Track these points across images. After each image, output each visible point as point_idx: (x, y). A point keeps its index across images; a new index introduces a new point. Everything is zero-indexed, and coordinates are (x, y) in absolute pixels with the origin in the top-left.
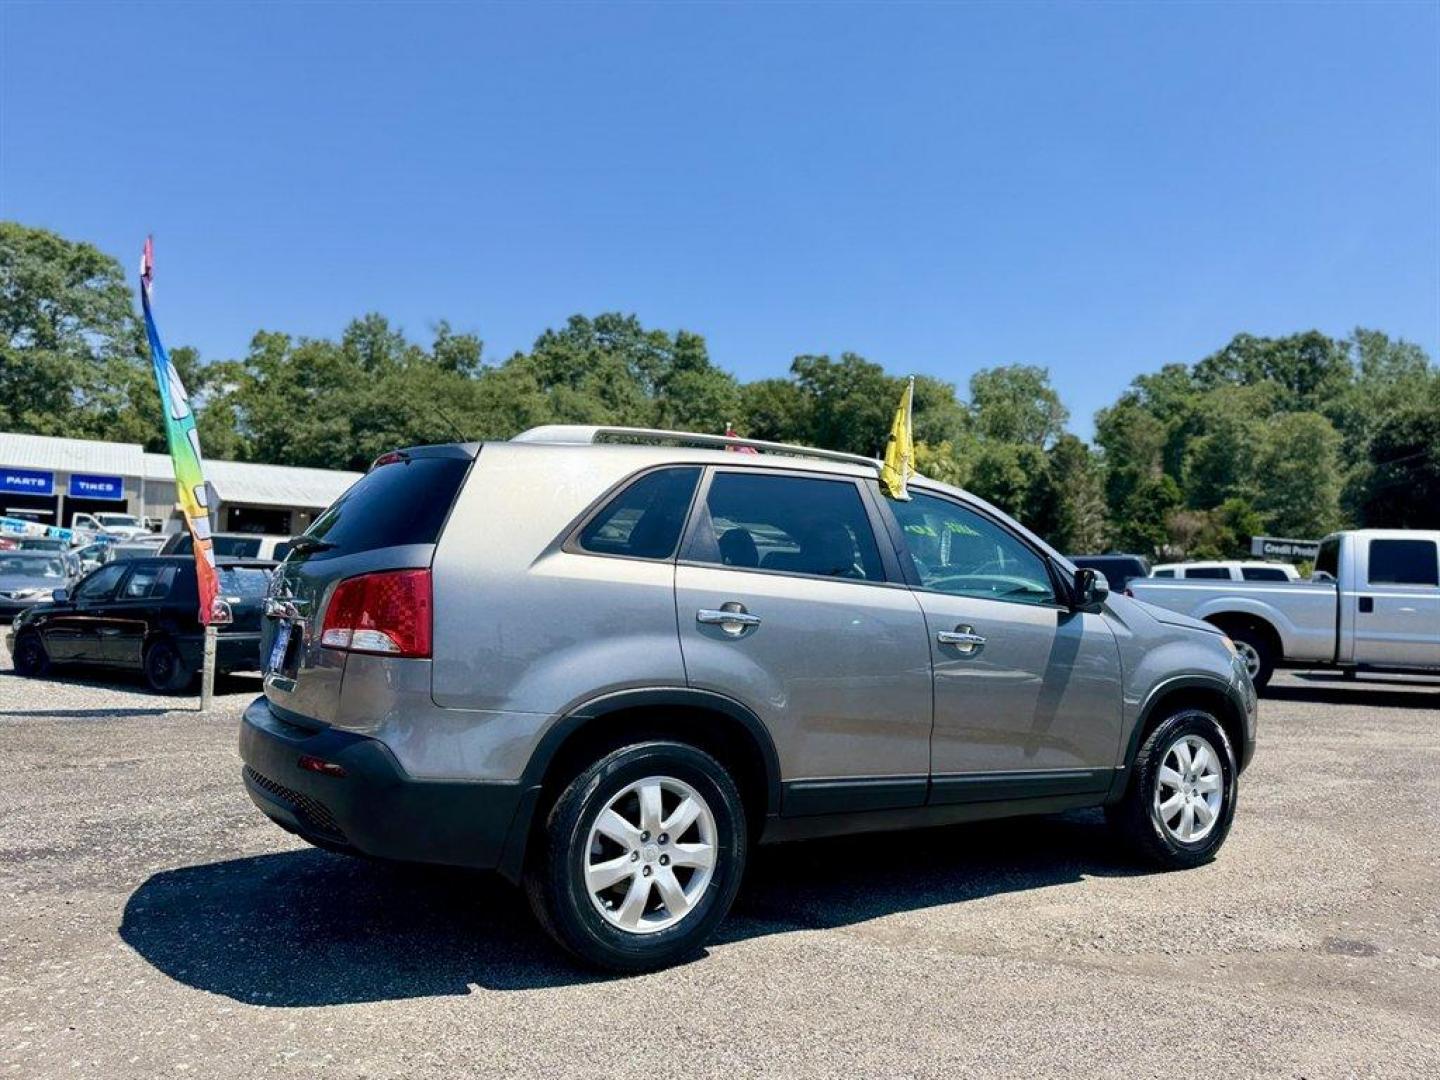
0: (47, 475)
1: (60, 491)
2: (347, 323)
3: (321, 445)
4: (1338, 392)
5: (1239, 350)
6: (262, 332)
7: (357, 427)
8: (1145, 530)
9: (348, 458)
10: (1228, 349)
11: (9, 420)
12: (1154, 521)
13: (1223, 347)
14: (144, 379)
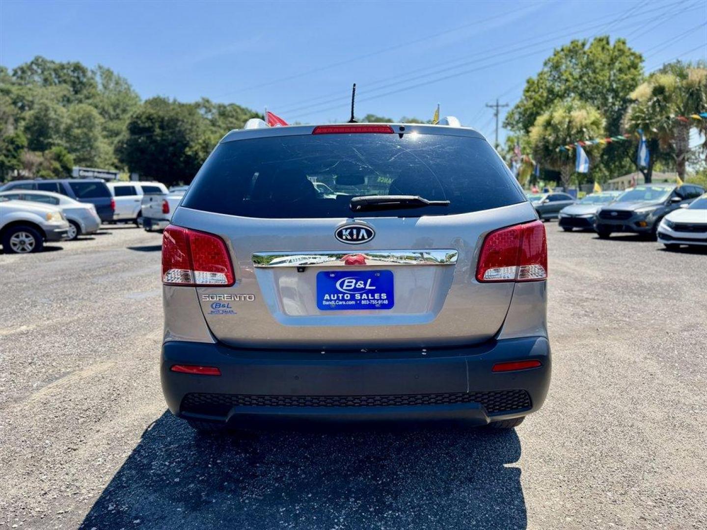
4: (93, 96)
5: (37, 65)
8: (9, 162)
10: (32, 63)
12: (14, 157)
13: (29, 62)
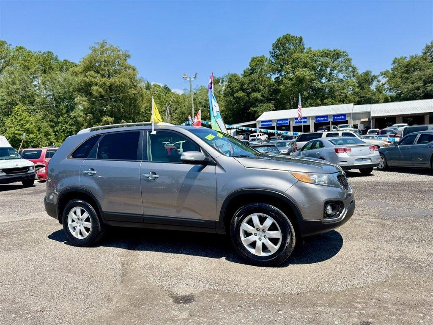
0: (327, 116)
1: (330, 120)
2: (423, 47)
3: (412, 92)
6: (396, 59)
7: (425, 83)
9: (422, 95)
11: (320, 103)
14: (354, 84)
